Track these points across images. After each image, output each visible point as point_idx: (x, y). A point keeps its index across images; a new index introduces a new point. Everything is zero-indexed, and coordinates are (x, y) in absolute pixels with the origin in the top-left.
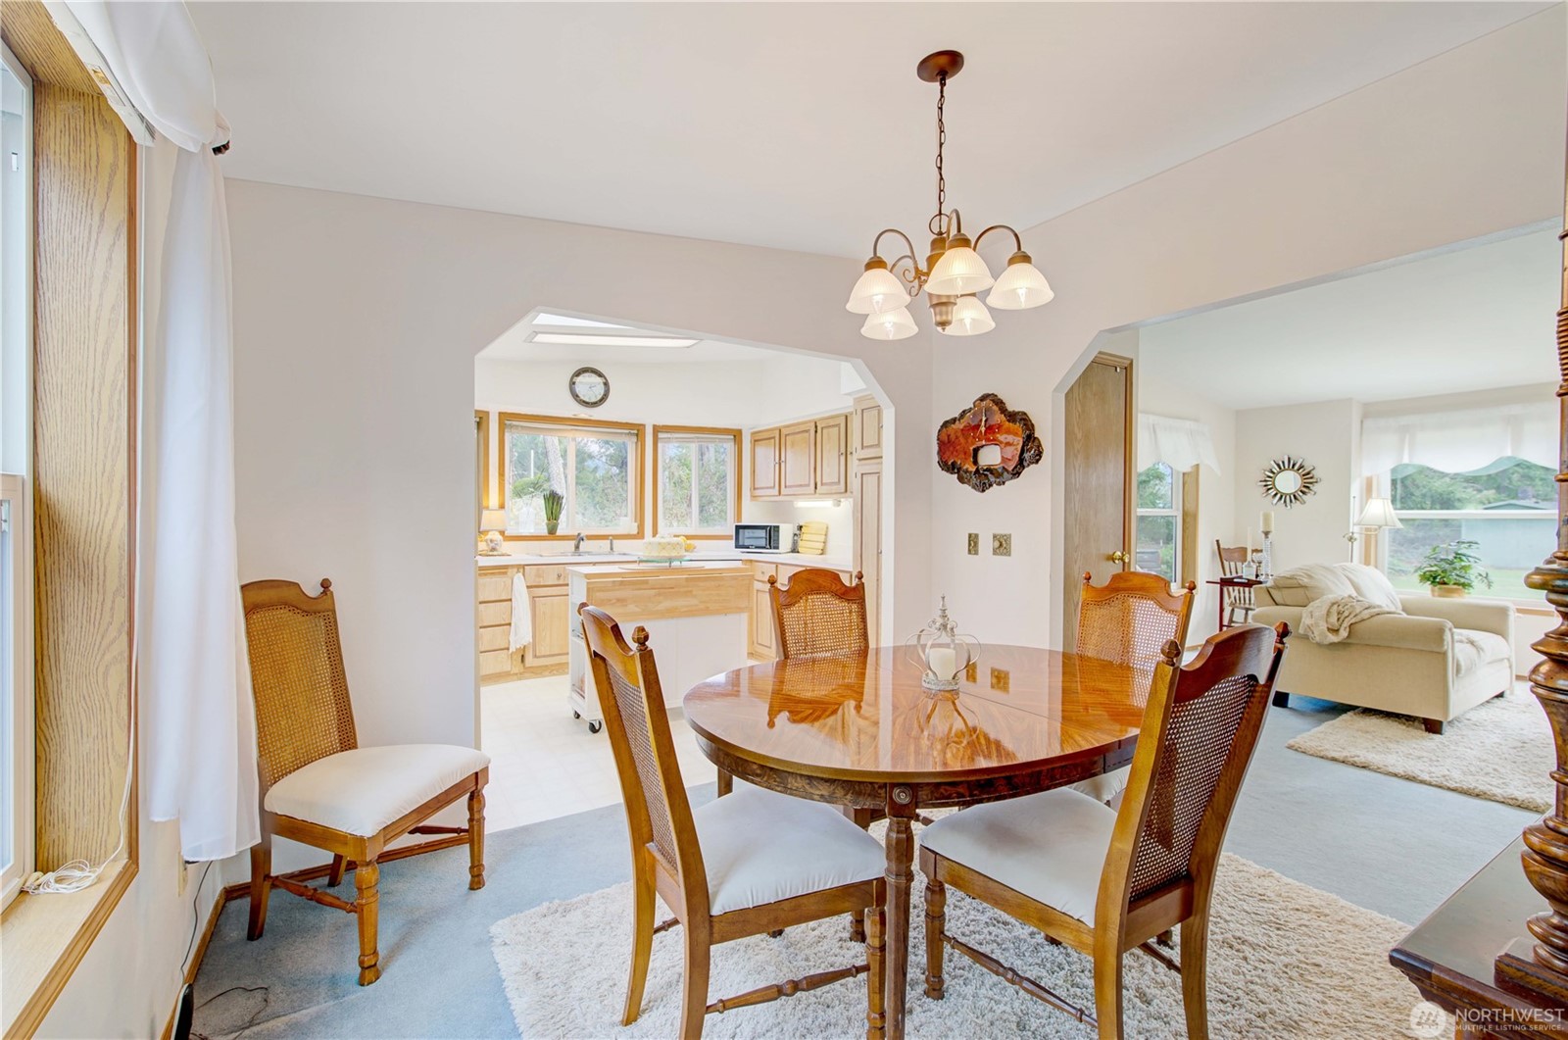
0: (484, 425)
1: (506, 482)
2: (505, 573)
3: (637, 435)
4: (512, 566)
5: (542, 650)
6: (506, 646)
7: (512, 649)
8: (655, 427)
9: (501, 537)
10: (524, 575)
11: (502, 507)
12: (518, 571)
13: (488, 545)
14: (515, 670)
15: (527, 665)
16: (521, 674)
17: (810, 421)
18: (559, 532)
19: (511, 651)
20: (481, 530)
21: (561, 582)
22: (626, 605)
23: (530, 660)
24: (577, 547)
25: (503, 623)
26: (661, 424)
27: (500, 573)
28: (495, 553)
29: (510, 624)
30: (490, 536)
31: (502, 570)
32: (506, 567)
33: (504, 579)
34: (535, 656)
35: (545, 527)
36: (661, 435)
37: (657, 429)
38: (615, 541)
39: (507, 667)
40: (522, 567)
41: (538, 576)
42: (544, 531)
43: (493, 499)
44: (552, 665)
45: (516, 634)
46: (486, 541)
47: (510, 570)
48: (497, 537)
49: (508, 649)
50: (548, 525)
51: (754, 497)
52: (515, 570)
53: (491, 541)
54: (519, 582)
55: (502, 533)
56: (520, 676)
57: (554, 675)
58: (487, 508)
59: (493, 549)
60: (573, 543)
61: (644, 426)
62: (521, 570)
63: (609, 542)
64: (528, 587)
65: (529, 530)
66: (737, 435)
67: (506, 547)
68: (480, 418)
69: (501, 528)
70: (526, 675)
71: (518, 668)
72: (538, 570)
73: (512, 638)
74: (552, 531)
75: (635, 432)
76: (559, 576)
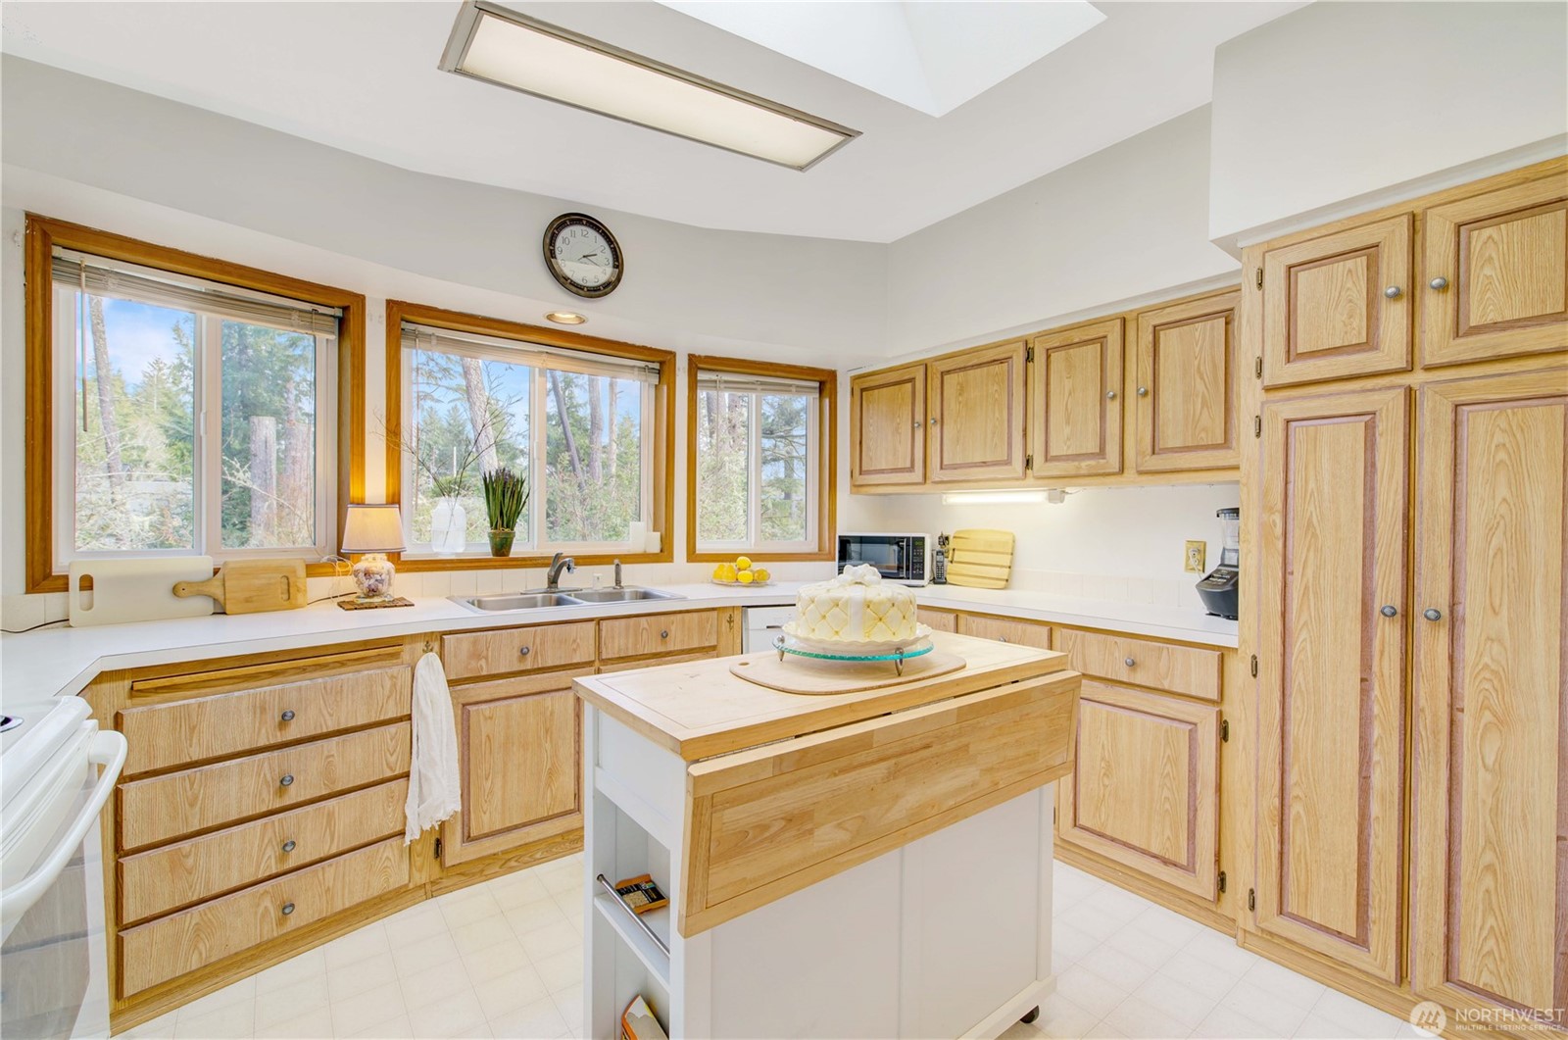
0: (352, 324)
1: (404, 447)
2: (396, 655)
3: (659, 372)
4: (414, 638)
5: (482, 822)
6: (398, 828)
7: (413, 833)
8: (692, 358)
9: (389, 565)
10: (441, 657)
11: (394, 500)
12: (428, 649)
13: (360, 583)
14: (421, 878)
15: (449, 861)
16: (433, 883)
17: (1015, 341)
18: (517, 549)
19: (408, 839)
20: (345, 548)
21: (528, 666)
22: (811, 832)
23: (456, 850)
24: (553, 581)
25: (389, 774)
26: (703, 354)
27: (380, 658)
28: (376, 600)
29: (407, 775)
30: (365, 563)
31: (386, 648)
32: (396, 642)
33: (395, 670)
34: (468, 838)
35: (486, 540)
36: (701, 376)
37: (696, 363)
38: (624, 567)
39: (399, 876)
40: (436, 640)
41: (476, 655)
42: (483, 548)
43: (374, 482)
44: (505, 852)
45: (422, 799)
46: (356, 573)
47: (406, 648)
48: (380, 564)
49: (402, 833)
50: (493, 537)
51: (856, 487)
52: (421, 645)
53: (367, 574)
54: (430, 676)
55: (394, 556)
56: (431, 890)
57: (512, 870)
58: (361, 503)
59: (373, 592)
60: (543, 574)
61: (673, 354)
62: (436, 646)
63: (613, 567)
64: (451, 683)
65: (454, 546)
66: (824, 382)
67: (402, 584)
68: (345, 309)
69: (391, 546)
70: (446, 882)
71: (427, 871)
72: (475, 642)
73: (411, 809)
74: (501, 547)
75: (657, 366)
76: (524, 653)
